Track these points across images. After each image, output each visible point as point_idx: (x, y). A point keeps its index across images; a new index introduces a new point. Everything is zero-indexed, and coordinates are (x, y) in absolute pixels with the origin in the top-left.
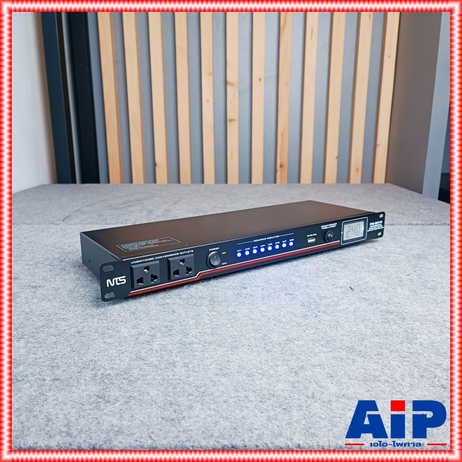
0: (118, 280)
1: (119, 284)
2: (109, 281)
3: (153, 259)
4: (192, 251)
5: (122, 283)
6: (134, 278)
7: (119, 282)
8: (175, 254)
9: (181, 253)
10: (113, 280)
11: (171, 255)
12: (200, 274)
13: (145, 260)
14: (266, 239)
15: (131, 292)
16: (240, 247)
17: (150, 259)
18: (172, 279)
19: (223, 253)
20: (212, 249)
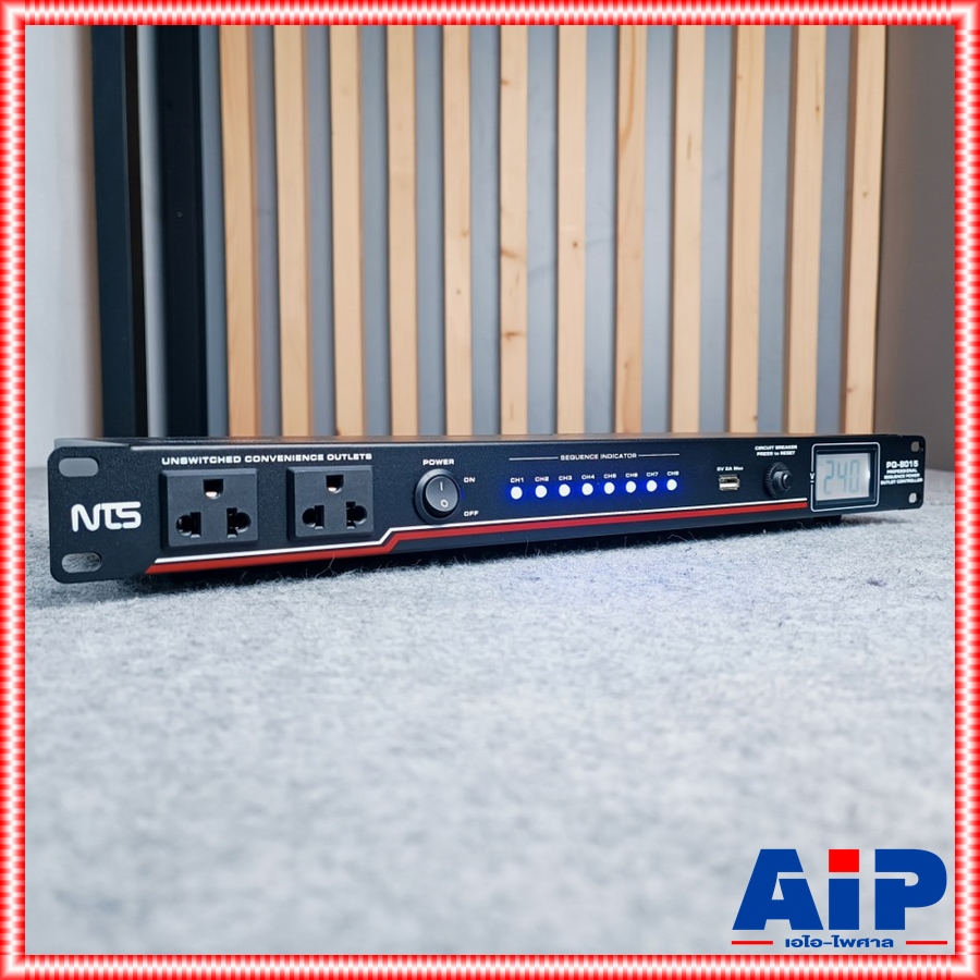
0: (113, 512)
2: (78, 510)
3: (237, 459)
4: (369, 456)
5: (127, 525)
6: (170, 512)
7: (115, 519)
8: (312, 457)
9: (331, 457)
10: (97, 509)
11: (298, 458)
12: (393, 533)
13: (213, 460)
14: (596, 457)
15: (158, 561)
16: (518, 470)
17: (229, 459)
18: (299, 534)
19: (466, 480)
20: (432, 462)
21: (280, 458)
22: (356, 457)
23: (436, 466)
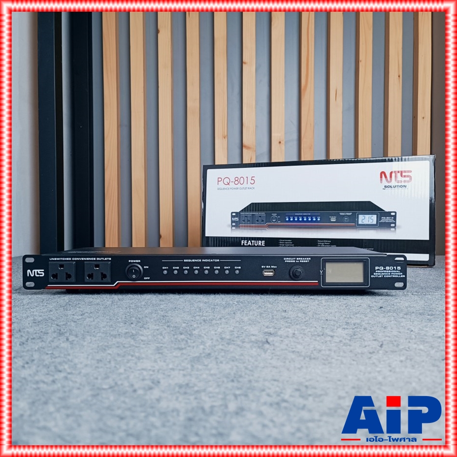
0: (37, 272)
1: (38, 276)
2: (29, 271)
3: (70, 259)
4: (110, 259)
5: (41, 276)
6: (50, 273)
7: (38, 274)
8: (92, 259)
9: (98, 259)
10: (33, 271)
11: (88, 259)
12: (118, 283)
13: (63, 259)
14: (200, 260)
15: (48, 286)
16: (165, 264)
17: (68, 259)
18: (86, 281)
19: (145, 267)
20: (132, 261)
21: (82, 259)
22: (106, 259)
23: (133, 263)
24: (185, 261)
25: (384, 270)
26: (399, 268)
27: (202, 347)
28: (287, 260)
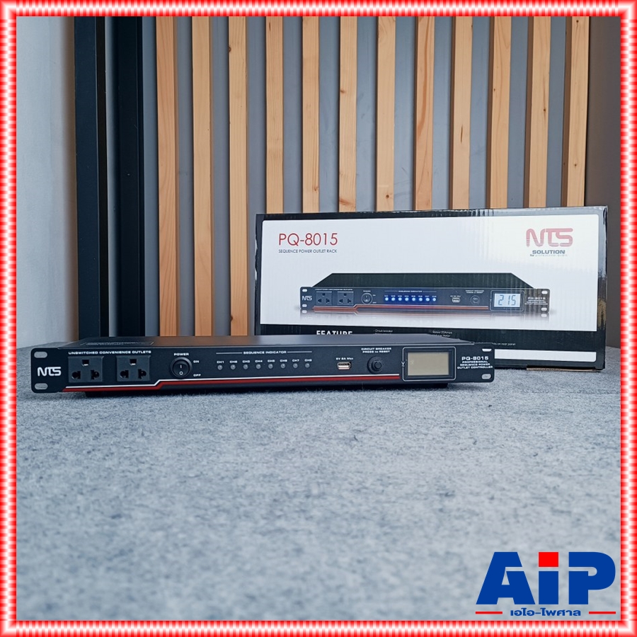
0: (51, 370)
1: (53, 375)
2: (40, 369)
3: (97, 353)
4: (150, 352)
5: (56, 375)
6: (70, 370)
7: (52, 372)
8: (126, 352)
9: (133, 352)
10: (46, 369)
11: (120, 352)
12: (160, 382)
13: (87, 353)
14: (263, 353)
15: (67, 387)
16: (220, 358)
17: (93, 353)
18: (119, 380)
19: (194, 362)
20: (178, 354)
21: (113, 353)
22: (144, 352)
23: (180, 356)
24: (245, 353)
25: (471, 360)
26: (487, 358)
27: (286, 443)
28: (365, 351)
